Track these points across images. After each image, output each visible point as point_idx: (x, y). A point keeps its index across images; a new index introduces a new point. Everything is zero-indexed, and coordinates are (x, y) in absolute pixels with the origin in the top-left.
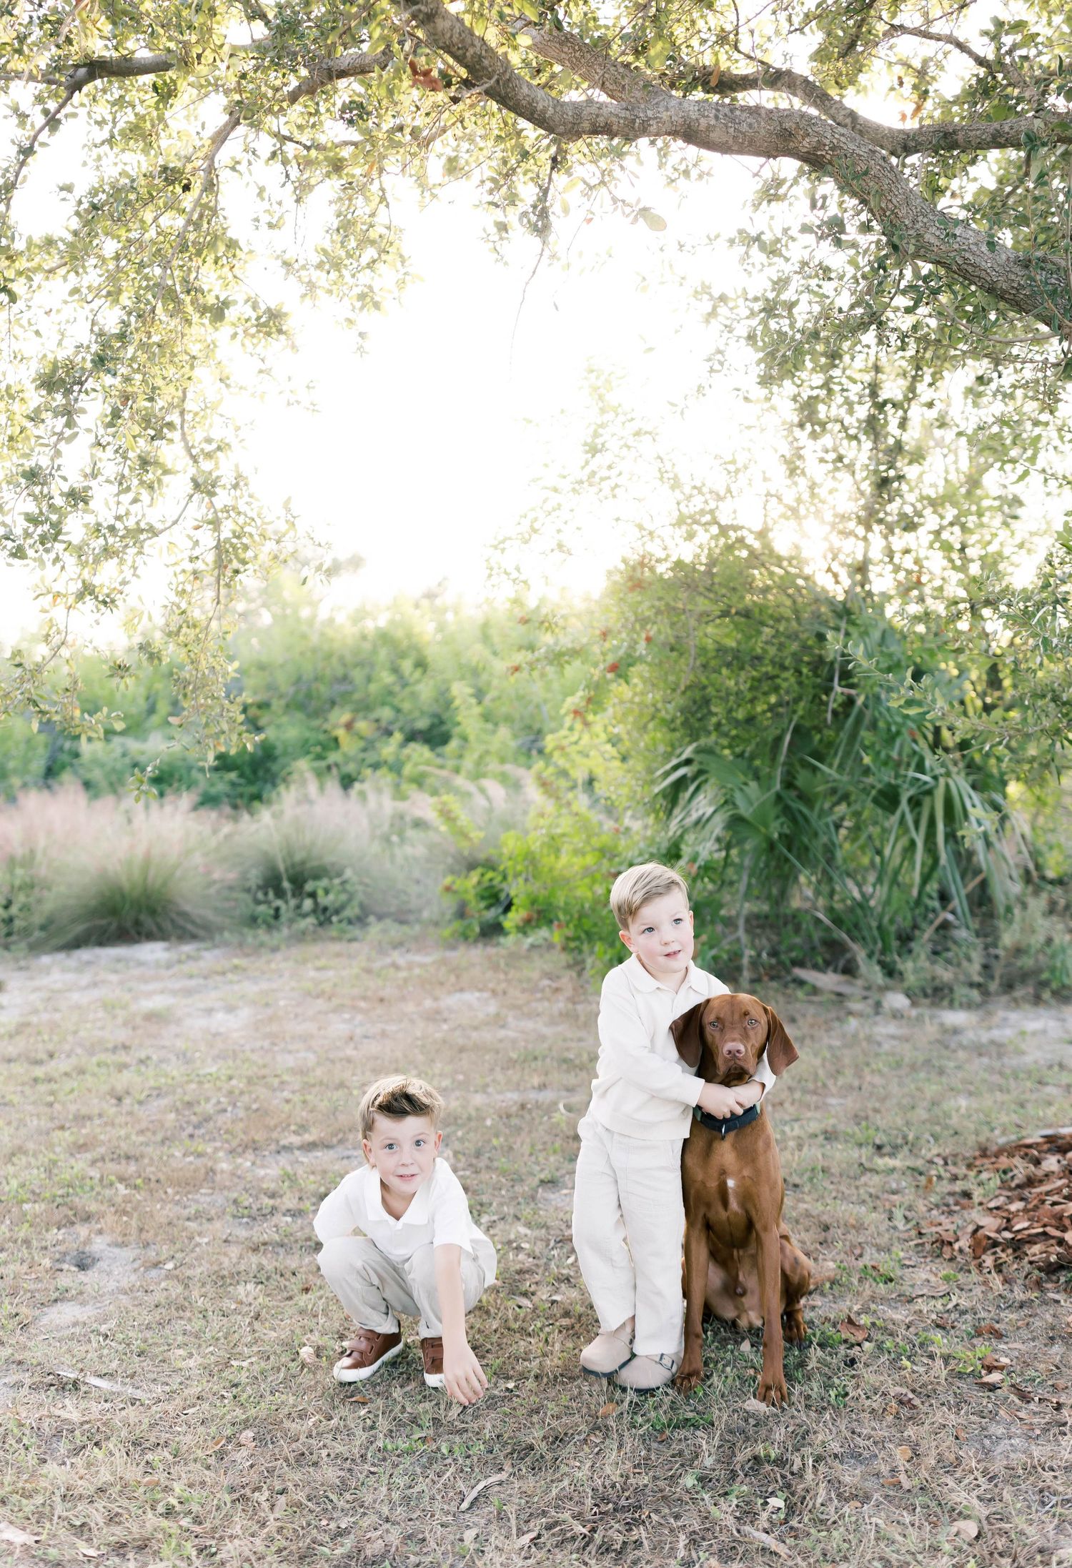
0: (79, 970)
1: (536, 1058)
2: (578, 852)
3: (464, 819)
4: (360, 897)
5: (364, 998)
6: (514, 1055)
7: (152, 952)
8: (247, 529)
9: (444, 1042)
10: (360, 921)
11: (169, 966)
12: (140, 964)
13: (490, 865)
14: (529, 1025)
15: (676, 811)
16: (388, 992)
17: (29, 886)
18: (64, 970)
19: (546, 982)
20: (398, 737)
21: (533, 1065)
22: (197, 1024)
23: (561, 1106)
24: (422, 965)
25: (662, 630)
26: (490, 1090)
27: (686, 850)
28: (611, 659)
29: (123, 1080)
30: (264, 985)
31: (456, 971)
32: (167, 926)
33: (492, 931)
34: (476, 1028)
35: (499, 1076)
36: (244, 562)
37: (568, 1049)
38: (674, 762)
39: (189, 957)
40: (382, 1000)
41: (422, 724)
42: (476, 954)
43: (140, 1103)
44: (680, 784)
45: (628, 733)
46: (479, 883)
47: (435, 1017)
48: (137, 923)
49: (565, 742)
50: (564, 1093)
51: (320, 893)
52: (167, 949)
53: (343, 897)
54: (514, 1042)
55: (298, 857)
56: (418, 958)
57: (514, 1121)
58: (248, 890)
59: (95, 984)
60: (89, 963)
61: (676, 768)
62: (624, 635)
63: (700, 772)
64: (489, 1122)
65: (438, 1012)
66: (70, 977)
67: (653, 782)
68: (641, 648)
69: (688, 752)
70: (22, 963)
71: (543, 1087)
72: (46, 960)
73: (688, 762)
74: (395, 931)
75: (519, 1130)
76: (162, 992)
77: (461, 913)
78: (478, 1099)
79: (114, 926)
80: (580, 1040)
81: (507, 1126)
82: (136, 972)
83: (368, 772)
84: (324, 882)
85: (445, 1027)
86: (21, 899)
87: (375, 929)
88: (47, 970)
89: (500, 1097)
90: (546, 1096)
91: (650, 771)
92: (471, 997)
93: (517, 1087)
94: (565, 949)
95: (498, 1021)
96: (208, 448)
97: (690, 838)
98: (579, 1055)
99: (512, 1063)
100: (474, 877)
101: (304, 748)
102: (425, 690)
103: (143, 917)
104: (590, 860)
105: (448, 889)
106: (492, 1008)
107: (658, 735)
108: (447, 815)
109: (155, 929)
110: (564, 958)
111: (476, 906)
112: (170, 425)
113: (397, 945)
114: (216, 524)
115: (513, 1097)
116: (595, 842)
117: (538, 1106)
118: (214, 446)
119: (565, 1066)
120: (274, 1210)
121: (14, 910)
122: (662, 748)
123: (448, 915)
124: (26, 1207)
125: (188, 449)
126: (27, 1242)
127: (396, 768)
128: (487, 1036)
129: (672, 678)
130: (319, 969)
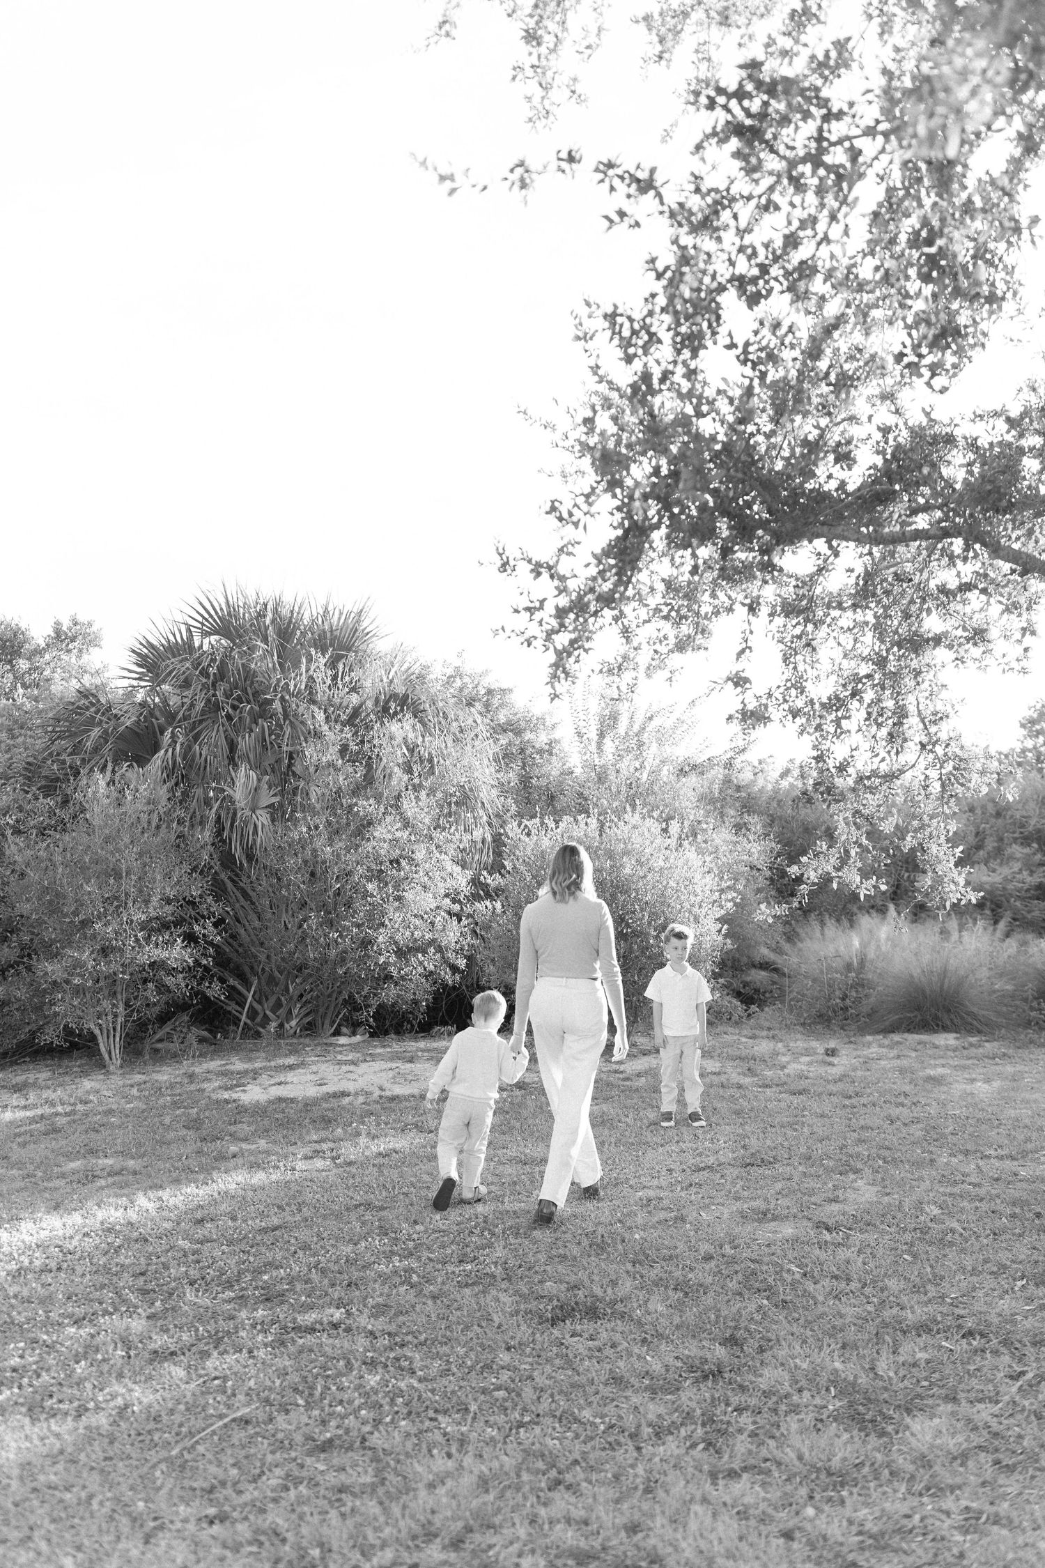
0: (891, 1047)
7: (947, 1039)
11: (955, 1049)
12: (936, 1047)
17: (861, 985)
18: (880, 1046)
22: (959, 1087)
29: (896, 1111)
30: (1019, 1068)
32: (958, 1021)
39: (971, 1045)
43: (905, 1125)
48: (936, 1018)
52: (957, 1038)
58: (1025, 1000)
59: (898, 1057)
60: (898, 1043)
66: (884, 1050)
70: (854, 1038)
72: (869, 1038)
76: (943, 1066)
79: (919, 1017)
82: (930, 1051)
86: (854, 994)
88: (869, 1044)
103: (939, 1014)
109: (949, 1023)
120: (963, 1182)
121: (849, 1002)
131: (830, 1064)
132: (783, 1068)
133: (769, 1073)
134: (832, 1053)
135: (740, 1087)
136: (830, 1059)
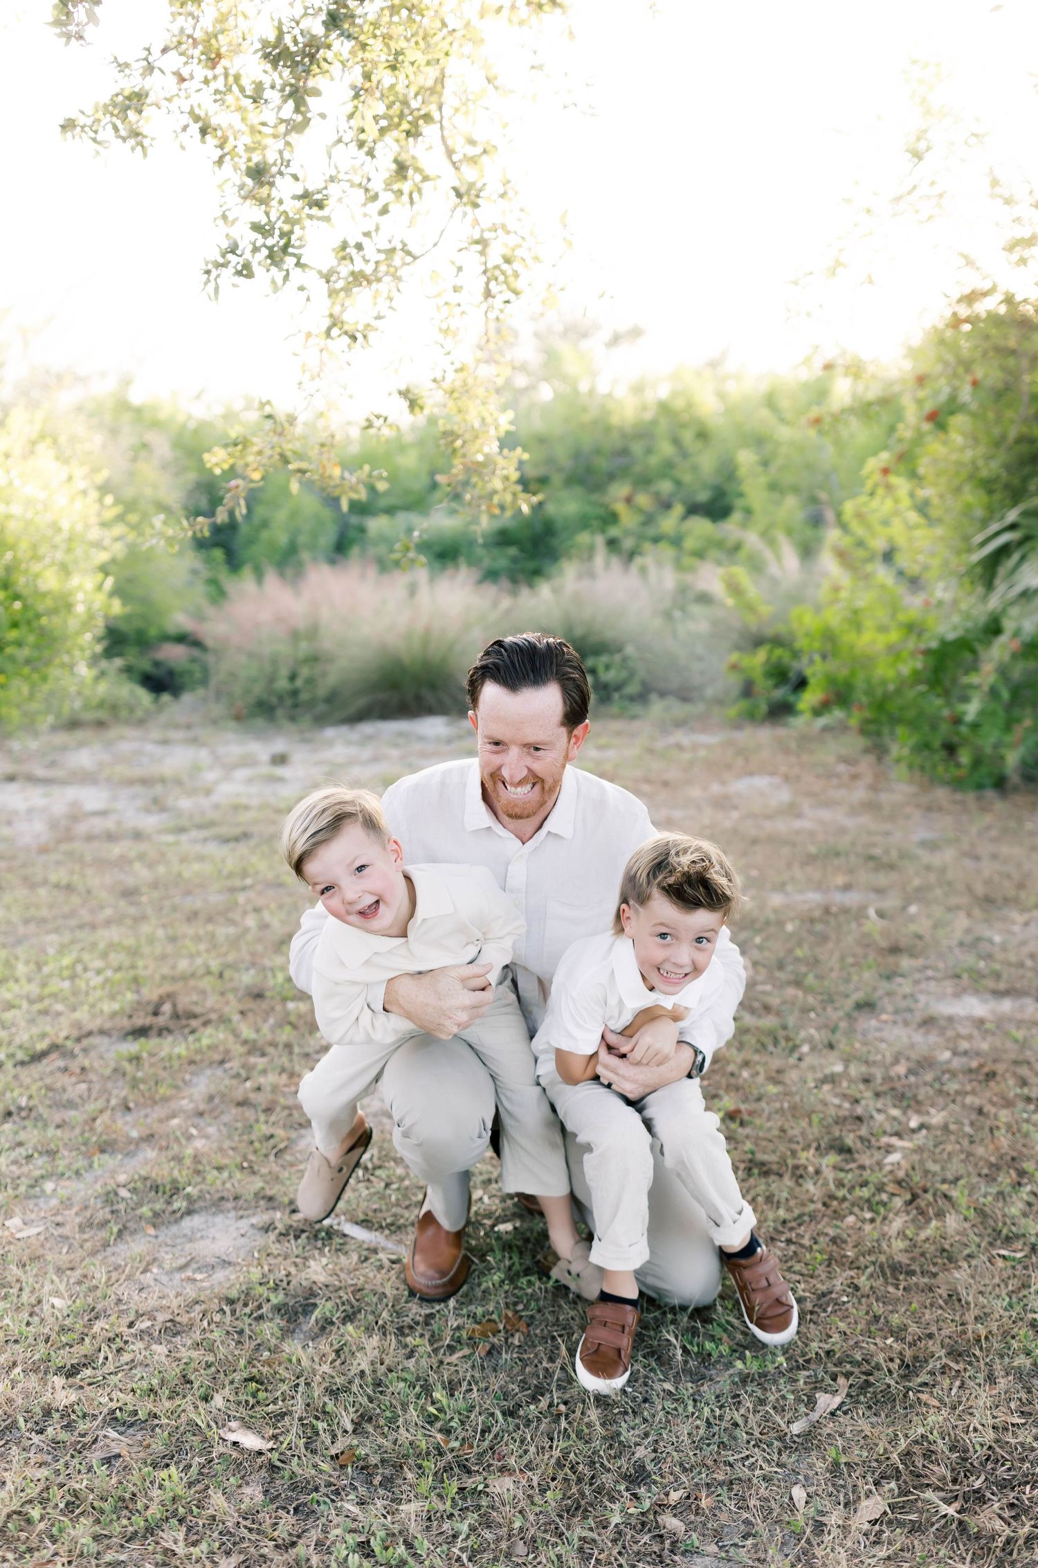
0: (361, 743)
1: (838, 854)
2: (882, 629)
3: (752, 591)
4: (642, 673)
5: (648, 781)
6: (813, 849)
7: (433, 727)
8: (518, 253)
9: (735, 831)
10: (642, 697)
11: (449, 741)
12: (421, 739)
13: (777, 641)
14: (826, 814)
15: (997, 581)
16: (673, 774)
17: (314, 659)
18: (346, 744)
19: (842, 768)
20: (678, 510)
21: (836, 862)
23: (871, 912)
24: (708, 747)
25: (989, 372)
26: (789, 888)
27: (1008, 625)
28: (929, 407)
31: (742, 752)
32: (446, 701)
33: (780, 711)
34: (768, 817)
35: (798, 873)
36: (516, 293)
37: (874, 845)
38: (995, 527)
40: (666, 784)
41: (703, 496)
42: (765, 735)
44: (1004, 551)
45: (941, 497)
46: (768, 660)
47: (722, 803)
48: (418, 698)
49: (864, 510)
50: (873, 896)
51: (601, 669)
52: (448, 724)
53: (624, 674)
54: (811, 834)
55: (579, 631)
56: (703, 738)
57: (819, 927)
59: (375, 759)
60: (370, 737)
61: (997, 534)
62: (943, 381)
63: (1027, 539)
64: (790, 927)
65: (727, 797)
66: (353, 751)
67: (970, 550)
68: (966, 394)
69: (1012, 516)
70: (308, 735)
71: (847, 887)
72: (330, 732)
73: (1013, 527)
74: (679, 709)
75: (824, 938)
77: (748, 690)
78: (776, 900)
79: (395, 700)
80: (887, 834)
81: (811, 932)
82: (418, 747)
83: (647, 546)
84: (604, 659)
85: (735, 815)
86: (305, 672)
87: (657, 707)
88: (330, 743)
89: (799, 898)
90: (852, 899)
91: (966, 538)
92: (761, 782)
93: (819, 886)
94: (863, 731)
95: (792, 810)
96: (472, 151)
97: (1014, 611)
98: (887, 852)
99: (810, 859)
100: (761, 656)
101: (584, 523)
102: (707, 462)
103: (423, 692)
104: (894, 636)
105: (734, 667)
106: (784, 795)
107: (972, 497)
108: (735, 589)
109: (435, 703)
110: (861, 742)
111: (763, 684)
112: (427, 118)
113: (680, 724)
114: (482, 242)
115: (814, 898)
116: (902, 617)
117: (845, 911)
118: (478, 150)
119: (871, 864)
121: (299, 683)
122: (979, 513)
123: (736, 691)
124: (291, 1006)
125: (450, 153)
126: (288, 1046)
127: (677, 541)
128: (781, 826)
129: (996, 431)
130: (600, 748)
131: (281, 780)
132: (208, 792)
133: (185, 803)
134: (280, 760)
135: (138, 835)
136: (280, 771)
